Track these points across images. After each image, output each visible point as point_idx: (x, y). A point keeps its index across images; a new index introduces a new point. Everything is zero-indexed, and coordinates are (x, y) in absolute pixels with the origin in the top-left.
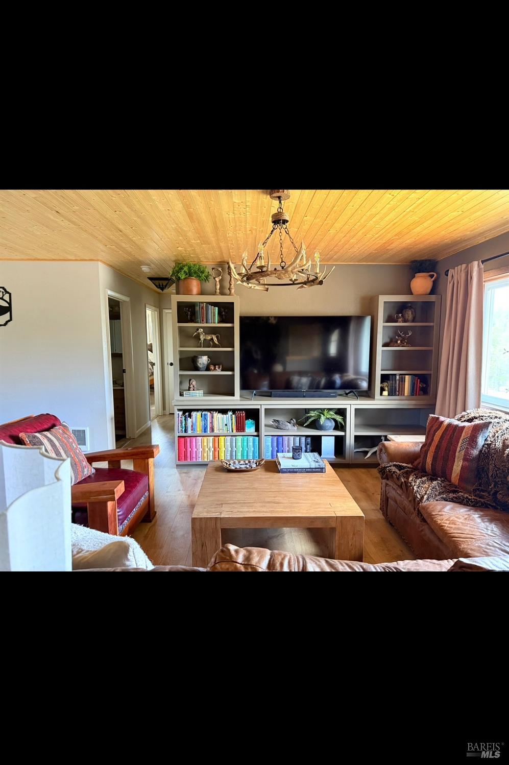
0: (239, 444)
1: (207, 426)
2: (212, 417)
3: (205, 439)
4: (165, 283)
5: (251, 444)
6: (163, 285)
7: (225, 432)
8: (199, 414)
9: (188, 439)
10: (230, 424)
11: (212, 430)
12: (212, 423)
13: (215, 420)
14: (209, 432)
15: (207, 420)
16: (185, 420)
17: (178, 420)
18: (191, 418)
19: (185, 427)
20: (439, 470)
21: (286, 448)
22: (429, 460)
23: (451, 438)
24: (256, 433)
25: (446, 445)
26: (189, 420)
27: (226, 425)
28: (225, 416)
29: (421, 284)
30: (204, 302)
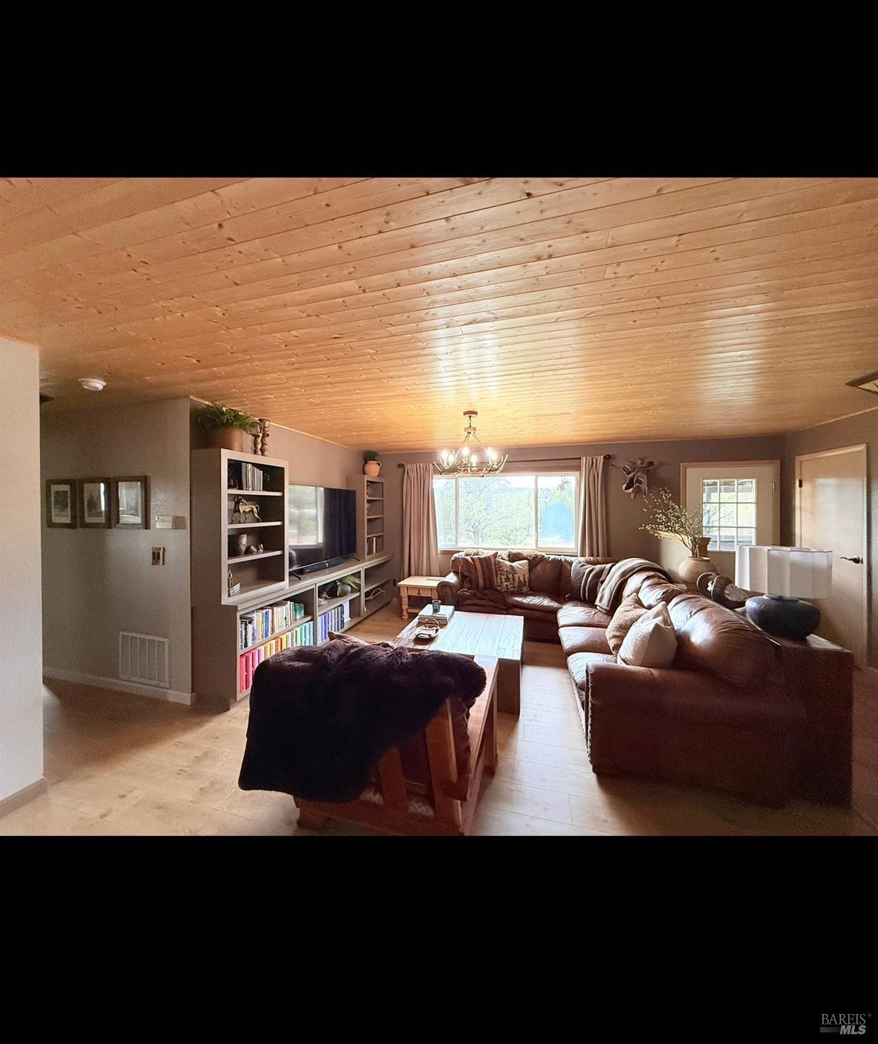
0: (299, 636)
1: (268, 627)
2: (273, 614)
3: (268, 645)
5: (308, 632)
7: (284, 628)
8: (260, 615)
9: (250, 655)
10: (289, 616)
11: (273, 630)
12: (272, 621)
13: (275, 617)
14: (270, 635)
15: (268, 620)
16: (246, 628)
17: (240, 632)
18: (251, 624)
19: (245, 639)
20: (490, 585)
21: (330, 624)
22: (481, 582)
23: (488, 565)
24: (309, 618)
25: (486, 570)
26: (250, 627)
27: (285, 618)
28: (284, 607)
29: (373, 469)
30: (251, 463)
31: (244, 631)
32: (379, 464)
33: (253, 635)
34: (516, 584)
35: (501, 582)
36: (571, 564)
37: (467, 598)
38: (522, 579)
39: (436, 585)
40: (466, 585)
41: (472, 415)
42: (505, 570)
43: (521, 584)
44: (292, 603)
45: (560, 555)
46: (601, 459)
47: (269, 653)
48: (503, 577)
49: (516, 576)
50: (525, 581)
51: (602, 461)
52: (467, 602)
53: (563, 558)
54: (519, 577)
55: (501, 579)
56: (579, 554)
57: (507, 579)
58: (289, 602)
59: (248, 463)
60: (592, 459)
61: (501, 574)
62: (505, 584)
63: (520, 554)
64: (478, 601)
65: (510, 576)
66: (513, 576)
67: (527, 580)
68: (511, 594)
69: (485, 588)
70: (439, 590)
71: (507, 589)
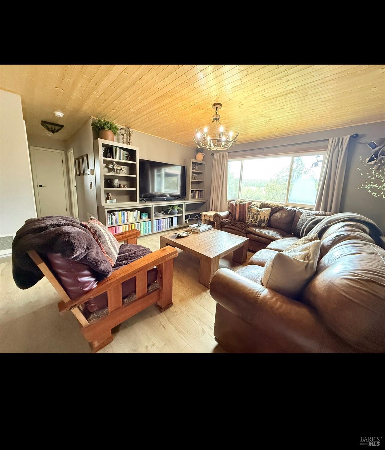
0: (142, 226)
1: (124, 219)
2: (127, 214)
3: (124, 226)
4: (57, 128)
5: (147, 225)
6: (55, 129)
7: (134, 221)
8: (120, 213)
9: (114, 228)
10: (137, 217)
11: (127, 221)
12: (127, 217)
13: (129, 215)
14: (125, 222)
15: (124, 216)
16: (112, 217)
17: (108, 218)
18: (115, 215)
19: (112, 221)
20: (242, 219)
21: (162, 225)
22: (237, 216)
23: (243, 208)
24: (149, 220)
25: (242, 210)
26: (114, 217)
27: (135, 217)
28: (134, 212)
29: (200, 157)
30: (118, 147)
31: (111, 218)
32: (203, 154)
33: (116, 220)
34: (258, 221)
35: (249, 219)
36: (301, 213)
37: (226, 224)
38: (262, 219)
39: (213, 215)
40: (230, 218)
41: (218, 106)
42: (253, 212)
43: (261, 222)
44: (139, 211)
45: (297, 208)
46: (347, 138)
47: (124, 229)
48: (250, 215)
49: (259, 217)
50: (264, 220)
51: (348, 139)
52: (225, 226)
53: (297, 210)
54: (261, 217)
55: (249, 216)
56: (314, 210)
57: (253, 217)
58: (137, 211)
59: (117, 147)
60: (339, 139)
61: (250, 214)
62: (251, 220)
63: (267, 204)
64: (231, 227)
65: (255, 216)
66: (257, 216)
67: (266, 220)
68: (253, 226)
69: (239, 220)
70: (214, 218)
71: (251, 223)
